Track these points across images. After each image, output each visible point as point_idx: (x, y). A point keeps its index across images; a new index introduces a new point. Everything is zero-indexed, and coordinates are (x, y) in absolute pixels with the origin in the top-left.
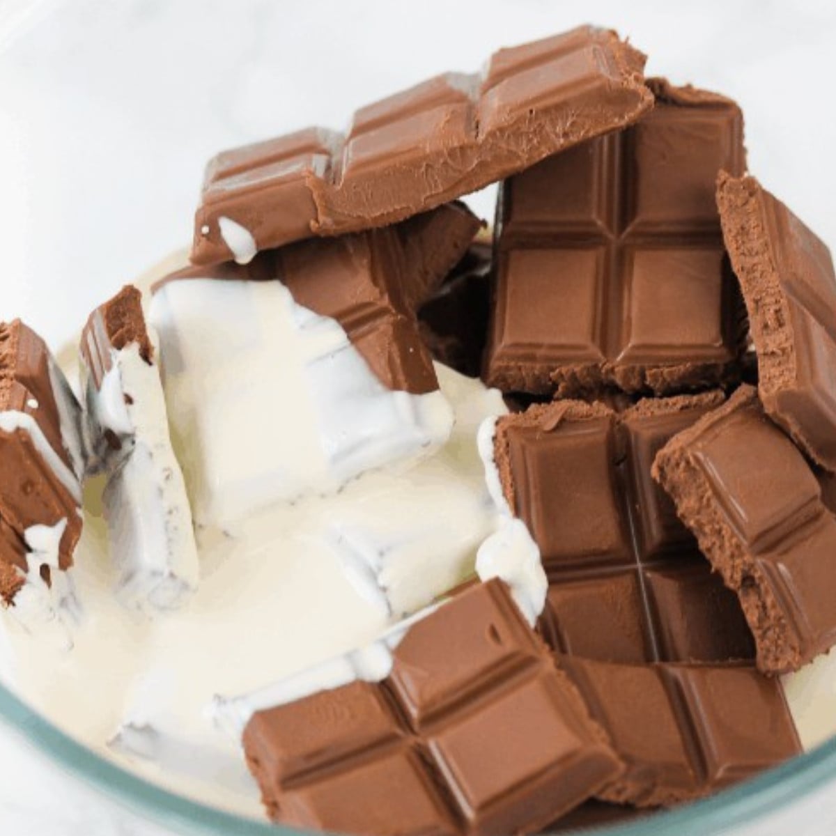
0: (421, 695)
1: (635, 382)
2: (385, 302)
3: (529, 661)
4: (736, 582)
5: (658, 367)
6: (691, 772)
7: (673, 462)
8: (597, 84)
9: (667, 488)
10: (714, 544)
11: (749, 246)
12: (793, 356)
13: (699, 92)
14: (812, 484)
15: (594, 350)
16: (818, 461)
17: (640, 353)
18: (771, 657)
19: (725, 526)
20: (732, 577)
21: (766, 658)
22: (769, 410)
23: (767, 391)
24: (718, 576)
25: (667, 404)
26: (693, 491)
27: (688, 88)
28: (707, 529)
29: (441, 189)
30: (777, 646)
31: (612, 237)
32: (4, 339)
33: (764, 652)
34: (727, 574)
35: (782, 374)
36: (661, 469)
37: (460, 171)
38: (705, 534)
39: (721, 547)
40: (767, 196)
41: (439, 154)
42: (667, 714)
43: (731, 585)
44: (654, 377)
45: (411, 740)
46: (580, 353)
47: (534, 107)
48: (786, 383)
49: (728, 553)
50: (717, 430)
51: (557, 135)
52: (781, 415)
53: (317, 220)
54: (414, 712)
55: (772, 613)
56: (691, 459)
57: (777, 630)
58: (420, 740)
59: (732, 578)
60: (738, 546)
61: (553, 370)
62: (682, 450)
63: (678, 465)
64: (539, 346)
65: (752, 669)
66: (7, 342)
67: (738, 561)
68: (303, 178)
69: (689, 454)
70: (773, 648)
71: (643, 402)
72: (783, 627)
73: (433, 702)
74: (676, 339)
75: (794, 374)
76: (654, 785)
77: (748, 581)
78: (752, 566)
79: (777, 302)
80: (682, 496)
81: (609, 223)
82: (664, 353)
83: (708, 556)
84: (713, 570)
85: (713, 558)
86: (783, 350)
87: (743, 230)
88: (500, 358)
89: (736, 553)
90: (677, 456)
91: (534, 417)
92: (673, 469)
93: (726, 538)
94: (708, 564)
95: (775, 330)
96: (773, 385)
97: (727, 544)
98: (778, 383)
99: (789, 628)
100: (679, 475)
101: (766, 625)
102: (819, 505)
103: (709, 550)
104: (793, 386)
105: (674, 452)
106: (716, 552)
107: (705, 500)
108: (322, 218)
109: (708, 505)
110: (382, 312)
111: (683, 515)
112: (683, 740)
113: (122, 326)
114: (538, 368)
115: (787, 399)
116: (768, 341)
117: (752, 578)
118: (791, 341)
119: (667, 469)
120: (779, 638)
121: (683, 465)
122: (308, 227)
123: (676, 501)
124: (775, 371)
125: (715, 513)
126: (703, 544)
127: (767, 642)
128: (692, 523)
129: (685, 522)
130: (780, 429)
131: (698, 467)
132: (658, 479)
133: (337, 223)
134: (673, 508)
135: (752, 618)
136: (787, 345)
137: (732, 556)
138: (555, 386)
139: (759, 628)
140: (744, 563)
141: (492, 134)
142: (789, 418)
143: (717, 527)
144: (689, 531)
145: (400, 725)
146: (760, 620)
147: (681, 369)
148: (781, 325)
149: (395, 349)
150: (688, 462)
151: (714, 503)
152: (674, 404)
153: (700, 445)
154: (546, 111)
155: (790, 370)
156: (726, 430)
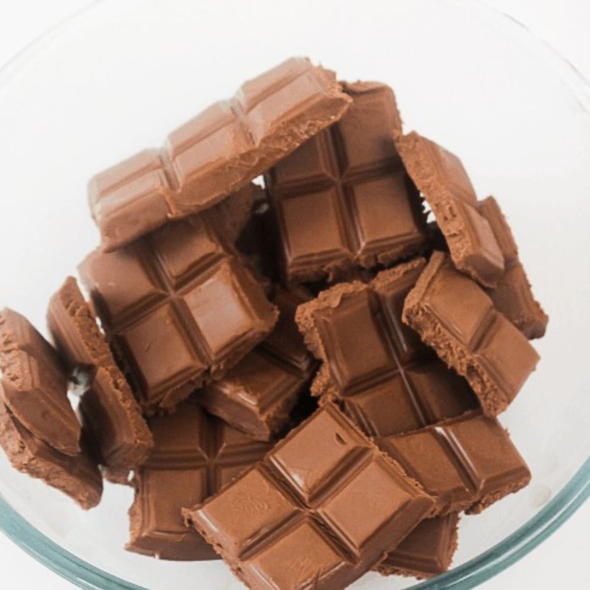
0: (306, 485)
1: (372, 263)
2: (221, 250)
3: (365, 451)
4: (464, 372)
5: (383, 252)
6: (467, 490)
7: (414, 312)
8: (318, 99)
9: (413, 327)
10: (447, 353)
11: (422, 172)
12: (467, 233)
13: (366, 84)
14: (488, 301)
15: (345, 250)
16: (487, 285)
17: (371, 246)
18: (492, 409)
19: (451, 342)
20: (461, 369)
21: (489, 409)
22: (459, 267)
23: (457, 258)
24: (453, 371)
25: (394, 273)
26: (429, 325)
27: (359, 83)
28: (442, 346)
29: (239, 179)
30: (494, 402)
31: (336, 180)
32: (2, 323)
33: (488, 407)
34: (458, 368)
35: (463, 247)
36: (408, 317)
37: (248, 166)
38: (440, 348)
39: (452, 354)
40: (424, 140)
41: (235, 159)
42: (446, 459)
43: (462, 374)
44: (384, 258)
45: (307, 512)
46: (336, 254)
47: (284, 120)
48: (467, 251)
49: (456, 356)
50: (433, 287)
51: (301, 134)
52: (466, 269)
53: (171, 213)
54: (306, 496)
55: (488, 384)
56: (425, 308)
57: (493, 393)
58: (312, 511)
59: (462, 371)
60: (462, 352)
61: (323, 266)
62: (418, 304)
63: (417, 313)
64: (312, 255)
65: (481, 417)
66: (6, 325)
67: (463, 360)
68: (157, 190)
69: (423, 305)
70: (492, 403)
71: (380, 274)
72: (495, 390)
73: (314, 487)
74: (391, 233)
75: (470, 244)
76: (450, 502)
77: (471, 369)
78: (471, 361)
79: (448, 203)
80: (423, 329)
81: (333, 172)
82: (385, 243)
83: (444, 360)
84: (449, 367)
85: (448, 361)
86: (460, 231)
87: (418, 164)
88: (292, 266)
89: (461, 355)
90: (416, 308)
91: (323, 299)
92: (415, 317)
93: (454, 349)
94: (445, 365)
95: (451, 220)
96: (460, 253)
97: (455, 352)
98: (463, 251)
99: (499, 391)
100: (420, 318)
101: (486, 391)
102: (494, 311)
103: (445, 357)
104: (471, 252)
105: (414, 306)
106: (450, 358)
107: (437, 329)
108: (173, 211)
109: (440, 332)
110: (220, 257)
111: (426, 340)
112: (458, 471)
113: (71, 301)
114: (315, 267)
115: (469, 259)
116: (450, 228)
117: (473, 367)
118: (463, 225)
119: (411, 316)
120: (494, 397)
121: (420, 313)
122: (166, 216)
123: (419, 332)
124: (458, 245)
125: (444, 335)
126: (441, 354)
127: (488, 401)
128: (432, 344)
129: (428, 344)
130: (465, 275)
131: (429, 312)
132: (408, 324)
133: (184, 211)
134: (419, 337)
135: (477, 389)
136: (461, 228)
137: (460, 358)
138: (327, 275)
139: (482, 394)
140: (467, 360)
141: (264, 141)
142: (470, 268)
143: (447, 343)
144: (430, 348)
145: (298, 505)
146: (483, 390)
147: (397, 250)
148: (454, 216)
149: (234, 278)
150: (423, 310)
151: (443, 330)
152: (399, 272)
153: (427, 298)
154: (292, 121)
155: (467, 242)
156: (437, 284)
